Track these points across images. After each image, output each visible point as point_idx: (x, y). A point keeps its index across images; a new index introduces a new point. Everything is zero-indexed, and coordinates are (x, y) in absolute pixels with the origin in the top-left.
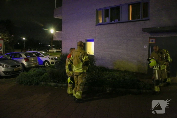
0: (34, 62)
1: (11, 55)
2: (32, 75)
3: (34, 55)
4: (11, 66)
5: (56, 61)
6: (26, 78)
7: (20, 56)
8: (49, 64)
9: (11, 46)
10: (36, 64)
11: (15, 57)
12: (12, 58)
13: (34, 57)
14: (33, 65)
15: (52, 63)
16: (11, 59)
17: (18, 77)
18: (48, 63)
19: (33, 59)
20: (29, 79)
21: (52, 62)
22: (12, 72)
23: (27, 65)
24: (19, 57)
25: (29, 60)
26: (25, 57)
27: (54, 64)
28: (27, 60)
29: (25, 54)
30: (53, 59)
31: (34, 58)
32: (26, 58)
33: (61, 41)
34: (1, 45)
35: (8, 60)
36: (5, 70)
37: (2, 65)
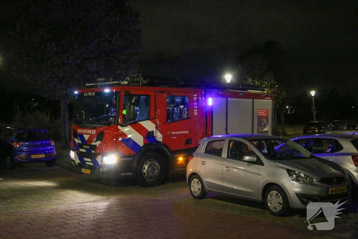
4: (319, 178)
16: (313, 157)
26: (355, 151)
29: (352, 142)
34: (267, 113)
35: (305, 158)
36: (302, 188)
37: (295, 174)
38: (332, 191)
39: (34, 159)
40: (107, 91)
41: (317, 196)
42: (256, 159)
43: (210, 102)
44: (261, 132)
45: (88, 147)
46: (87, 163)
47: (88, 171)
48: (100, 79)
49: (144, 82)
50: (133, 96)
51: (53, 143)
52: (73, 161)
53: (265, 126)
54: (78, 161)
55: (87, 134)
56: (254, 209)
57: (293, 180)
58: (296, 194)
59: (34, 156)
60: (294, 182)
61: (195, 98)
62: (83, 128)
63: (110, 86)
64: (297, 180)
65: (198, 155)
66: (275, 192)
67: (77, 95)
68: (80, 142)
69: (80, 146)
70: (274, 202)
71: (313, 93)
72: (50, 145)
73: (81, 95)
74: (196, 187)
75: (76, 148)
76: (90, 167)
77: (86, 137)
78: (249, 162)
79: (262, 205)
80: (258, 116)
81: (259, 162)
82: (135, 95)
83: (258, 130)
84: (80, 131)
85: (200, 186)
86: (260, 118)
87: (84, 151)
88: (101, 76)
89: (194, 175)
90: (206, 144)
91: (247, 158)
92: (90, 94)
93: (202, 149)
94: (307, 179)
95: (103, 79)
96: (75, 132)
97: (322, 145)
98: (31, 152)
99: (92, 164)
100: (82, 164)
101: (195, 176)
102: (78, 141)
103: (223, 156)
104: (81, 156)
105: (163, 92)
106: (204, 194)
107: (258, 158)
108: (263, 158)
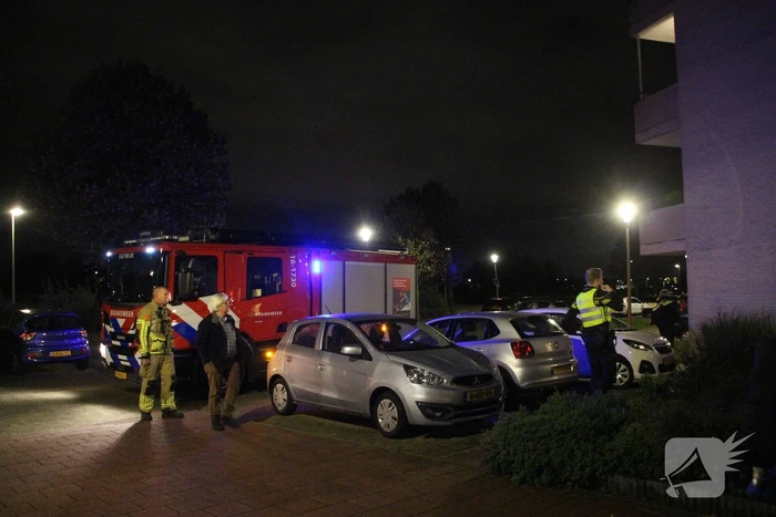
0: (553, 362)
1: (449, 328)
2: (563, 432)
3: (555, 327)
4: (451, 378)
5: (664, 356)
6: (530, 445)
7: (493, 331)
8: (627, 373)
9: (443, 291)
10: (564, 371)
11: (469, 334)
12: (452, 338)
13: (556, 338)
14: (553, 374)
15: (645, 366)
16: (452, 346)
17: (487, 437)
18: (623, 367)
19: (549, 347)
20: (548, 453)
21: (643, 362)
22: (456, 407)
23: (526, 377)
24: (486, 337)
25: (533, 352)
26: (515, 335)
27: (654, 372)
28: (521, 350)
29: (512, 322)
30: (647, 347)
31: (556, 343)
32: (521, 343)
33: (680, 258)
34: (408, 283)
35: (439, 348)
36: (427, 394)
37: (415, 372)
38: (472, 397)
39: (53, 357)
40: (150, 250)
41: (450, 405)
42: (360, 350)
43: (317, 267)
44: (398, 313)
45: (123, 338)
46: (122, 363)
47: (123, 376)
48: (144, 233)
49: (212, 237)
50: (190, 257)
51: (84, 333)
52: (104, 359)
53: (405, 304)
54: (110, 360)
55: (122, 317)
56: (361, 428)
57: (413, 382)
58: (417, 403)
59: (52, 354)
60: (415, 385)
61: (293, 262)
62: (117, 307)
63: (157, 243)
64: (420, 382)
65: (283, 347)
66: (387, 401)
67: (110, 258)
68: (113, 330)
69: (113, 336)
70: (386, 416)
71: (495, 258)
72: (80, 336)
73: (115, 258)
74: (280, 397)
75: (108, 339)
76: (126, 369)
77: (121, 322)
78: (353, 357)
79: (370, 421)
80: (394, 289)
81: (365, 356)
82: (194, 257)
83: (394, 310)
84: (113, 313)
85: (285, 397)
86: (396, 291)
87: (118, 343)
88: (146, 229)
89: (277, 378)
90: (295, 329)
91: (347, 349)
92: (127, 256)
93: (288, 338)
94: (433, 379)
95: (148, 233)
96: (107, 315)
97: (473, 329)
98: (48, 348)
99: (128, 364)
100: (116, 365)
101: (278, 380)
102: (110, 329)
103: (316, 348)
104: (113, 351)
105: (240, 253)
106: (292, 407)
107: (364, 350)
108: (371, 349)
